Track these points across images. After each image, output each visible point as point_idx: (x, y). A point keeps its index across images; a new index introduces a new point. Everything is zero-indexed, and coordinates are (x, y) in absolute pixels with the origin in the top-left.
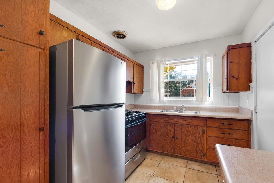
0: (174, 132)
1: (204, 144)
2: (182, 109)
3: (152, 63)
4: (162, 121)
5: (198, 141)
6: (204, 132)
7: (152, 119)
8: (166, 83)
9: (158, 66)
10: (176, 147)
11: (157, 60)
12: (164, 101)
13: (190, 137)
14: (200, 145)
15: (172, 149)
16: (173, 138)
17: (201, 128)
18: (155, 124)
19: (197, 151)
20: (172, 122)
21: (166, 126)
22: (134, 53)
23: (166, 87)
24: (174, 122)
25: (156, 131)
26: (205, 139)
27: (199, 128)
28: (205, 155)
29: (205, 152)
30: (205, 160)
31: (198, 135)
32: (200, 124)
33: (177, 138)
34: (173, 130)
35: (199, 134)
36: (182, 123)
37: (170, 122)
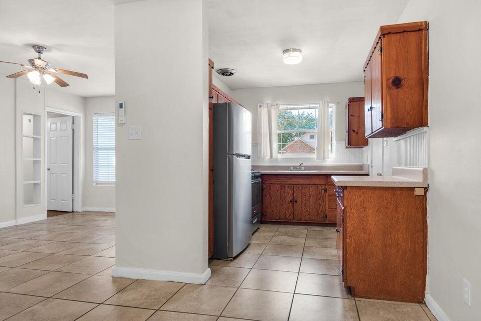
0: (293, 194)
1: (326, 204)
2: (301, 169)
3: (260, 106)
4: (277, 183)
5: (320, 201)
6: (326, 191)
7: (265, 181)
8: (279, 135)
9: (268, 111)
10: (295, 212)
11: (268, 104)
12: (276, 160)
13: (311, 199)
14: (321, 207)
15: (290, 215)
16: (291, 202)
17: (323, 187)
18: (269, 188)
19: (318, 213)
20: (290, 183)
21: (283, 188)
22: (232, 89)
23: (279, 141)
24: (293, 183)
25: (270, 196)
26: (327, 199)
27: (320, 187)
28: (326, 217)
29: (327, 213)
30: (327, 222)
31: (320, 196)
32: (322, 183)
33: (296, 202)
34: (291, 192)
35: (321, 193)
36: (302, 183)
37: (288, 183)
